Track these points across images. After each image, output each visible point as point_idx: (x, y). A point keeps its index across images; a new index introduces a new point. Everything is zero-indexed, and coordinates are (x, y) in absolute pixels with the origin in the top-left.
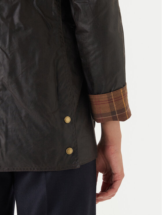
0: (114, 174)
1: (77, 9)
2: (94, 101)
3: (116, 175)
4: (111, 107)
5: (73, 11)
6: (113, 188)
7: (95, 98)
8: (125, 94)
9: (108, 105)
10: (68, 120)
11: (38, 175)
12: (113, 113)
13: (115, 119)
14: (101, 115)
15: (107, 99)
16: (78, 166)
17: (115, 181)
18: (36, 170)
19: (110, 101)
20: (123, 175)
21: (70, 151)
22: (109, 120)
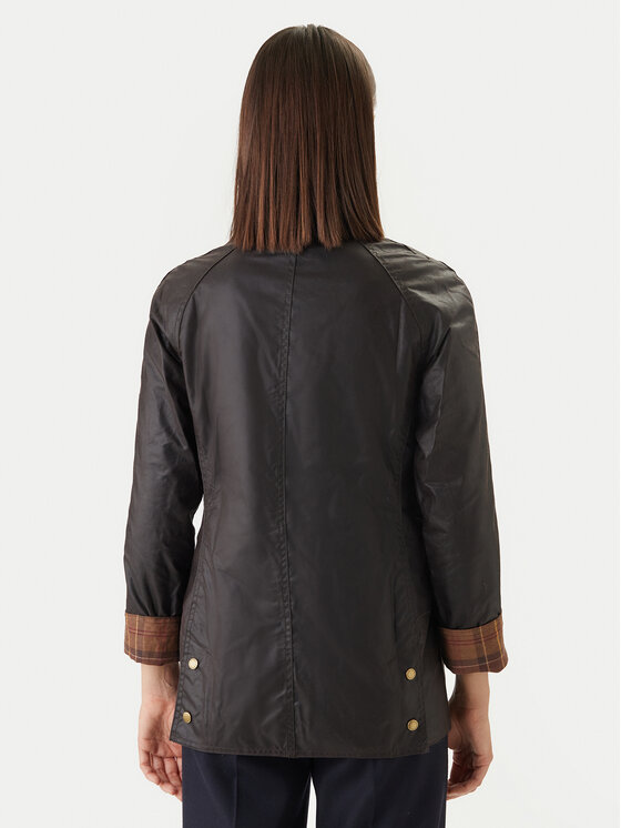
0: (477, 756)
1: (428, 494)
2: (449, 638)
3: (480, 758)
4: (479, 650)
5: (420, 496)
6: (474, 778)
7: (453, 635)
8: (500, 629)
9: (473, 647)
10: (411, 674)
11: (359, 766)
12: (481, 659)
13: (484, 669)
14: (462, 663)
15: (472, 638)
16: (427, 751)
17: (478, 767)
18: (358, 756)
19: (477, 640)
20: (491, 757)
21: (414, 725)
22: (474, 670)
